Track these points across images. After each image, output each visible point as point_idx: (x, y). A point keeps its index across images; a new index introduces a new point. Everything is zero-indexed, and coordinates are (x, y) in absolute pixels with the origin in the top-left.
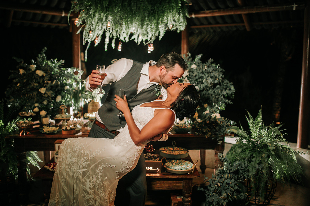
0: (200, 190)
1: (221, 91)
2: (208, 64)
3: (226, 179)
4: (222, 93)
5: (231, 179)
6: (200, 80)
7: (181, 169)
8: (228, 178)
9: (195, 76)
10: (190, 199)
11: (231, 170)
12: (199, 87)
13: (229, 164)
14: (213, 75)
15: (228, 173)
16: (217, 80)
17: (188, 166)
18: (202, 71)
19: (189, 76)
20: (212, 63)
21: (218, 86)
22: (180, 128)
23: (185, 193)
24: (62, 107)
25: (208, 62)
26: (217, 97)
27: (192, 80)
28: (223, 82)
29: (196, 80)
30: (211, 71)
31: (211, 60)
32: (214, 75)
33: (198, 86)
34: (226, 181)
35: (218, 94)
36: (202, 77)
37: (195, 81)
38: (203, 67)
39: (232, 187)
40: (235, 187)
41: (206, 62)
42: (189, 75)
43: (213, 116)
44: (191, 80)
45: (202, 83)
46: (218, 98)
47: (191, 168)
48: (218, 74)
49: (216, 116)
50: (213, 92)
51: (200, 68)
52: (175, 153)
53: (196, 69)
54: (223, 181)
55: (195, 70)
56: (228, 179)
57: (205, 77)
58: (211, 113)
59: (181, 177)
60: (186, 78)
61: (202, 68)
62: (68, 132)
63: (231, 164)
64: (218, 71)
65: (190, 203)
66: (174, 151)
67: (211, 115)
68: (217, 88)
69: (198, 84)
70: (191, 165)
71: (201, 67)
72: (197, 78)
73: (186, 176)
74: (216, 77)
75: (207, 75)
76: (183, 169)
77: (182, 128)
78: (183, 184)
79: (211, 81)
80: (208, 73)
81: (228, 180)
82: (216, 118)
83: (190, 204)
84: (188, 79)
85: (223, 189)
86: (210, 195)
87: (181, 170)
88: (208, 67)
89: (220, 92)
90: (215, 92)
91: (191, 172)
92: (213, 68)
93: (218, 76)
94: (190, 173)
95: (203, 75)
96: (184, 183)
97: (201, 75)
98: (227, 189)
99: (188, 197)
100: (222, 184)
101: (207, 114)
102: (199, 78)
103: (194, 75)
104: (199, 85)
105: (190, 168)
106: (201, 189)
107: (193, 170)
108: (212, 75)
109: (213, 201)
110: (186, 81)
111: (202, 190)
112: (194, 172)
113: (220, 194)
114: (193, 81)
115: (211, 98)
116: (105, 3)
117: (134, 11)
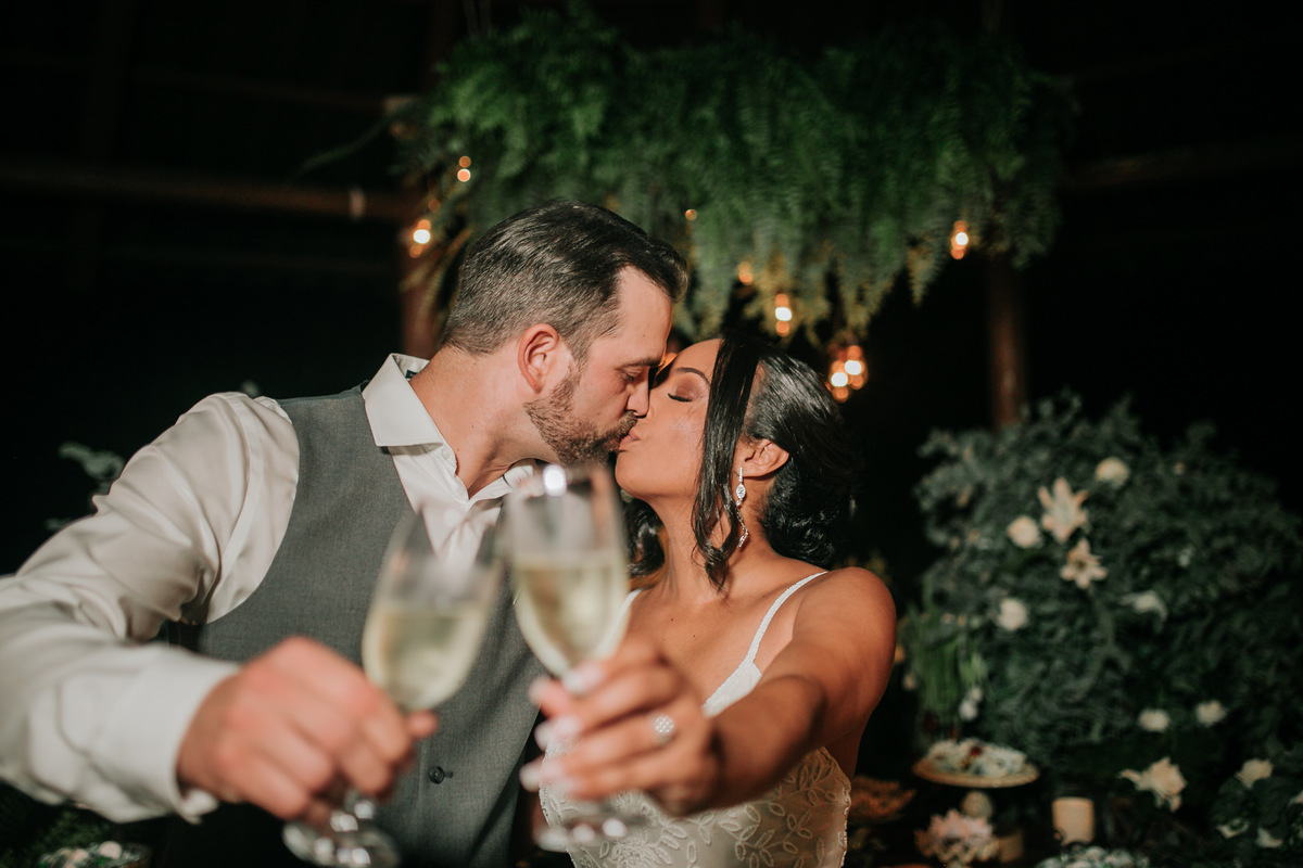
2: (1188, 454)
6: (1163, 555)
9: (1134, 531)
12: (1162, 598)
29: (1142, 554)
33: (1153, 590)
37: (1135, 564)
45: (1178, 573)
53: (1128, 486)
55: (1119, 489)
60: (1083, 546)
69: (1154, 577)
72: (1144, 538)
97: (1165, 522)
102: (1157, 544)
103: (1125, 525)
104: (1163, 587)
110: (1081, 566)
115: (1247, 666)
116: (584, 120)
117: (763, 151)
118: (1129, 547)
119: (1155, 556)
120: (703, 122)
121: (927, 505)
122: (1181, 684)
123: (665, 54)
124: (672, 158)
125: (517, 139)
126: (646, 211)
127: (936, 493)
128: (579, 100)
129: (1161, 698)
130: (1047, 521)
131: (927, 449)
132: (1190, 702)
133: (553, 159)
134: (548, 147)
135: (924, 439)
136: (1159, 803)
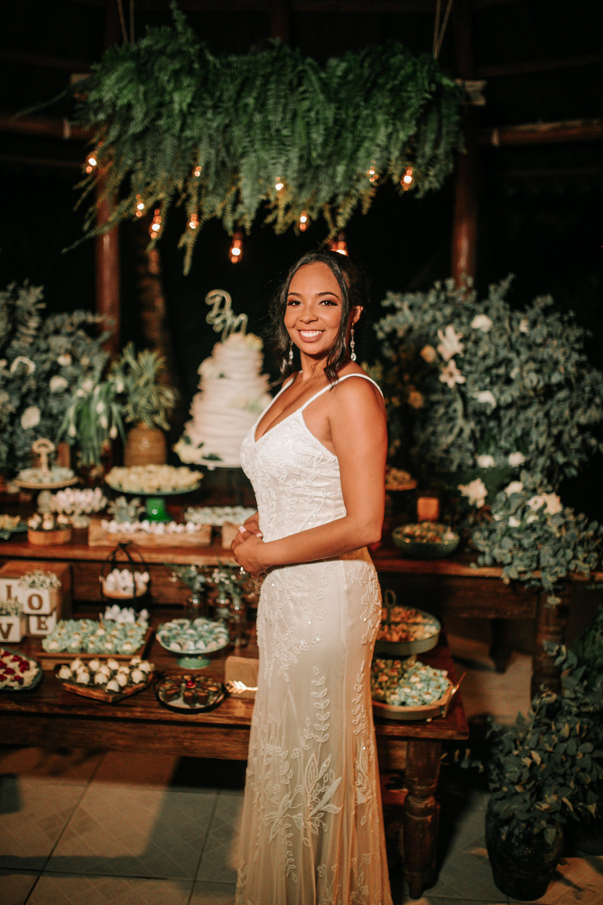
0: (470, 767)
1: (573, 410)
2: (532, 314)
3: (563, 740)
4: (576, 419)
5: (583, 741)
6: (502, 371)
7: (403, 704)
8: (573, 734)
9: (484, 357)
10: (430, 802)
11: (586, 704)
12: (494, 395)
13: (581, 681)
14: (546, 356)
15: (574, 713)
16: (560, 374)
17: (430, 690)
18: (510, 339)
19: (462, 356)
20: (547, 311)
21: (562, 395)
22: (418, 540)
23: (414, 782)
24: (40, 446)
25: (532, 306)
26: (555, 431)
27: (473, 368)
28: (580, 378)
29: (488, 370)
30: (539, 340)
31: (543, 301)
32: (551, 357)
33: (491, 390)
34: (565, 745)
35: (560, 421)
36: (508, 362)
37: (483, 375)
38: (514, 324)
39: (583, 770)
40: (594, 772)
41: (527, 307)
42: (465, 351)
43: (536, 502)
44: (467, 368)
45: (509, 381)
46: (561, 433)
47: (440, 698)
48: (564, 354)
49: (545, 506)
50: (541, 414)
51: (504, 329)
52: (391, 635)
53: (489, 333)
54: (553, 744)
55: (484, 333)
56: (570, 740)
57: (516, 361)
58: (529, 494)
59: (400, 730)
60: (452, 364)
61: (509, 330)
62: (46, 538)
63: (585, 683)
64: (567, 339)
65: (429, 818)
66: (389, 625)
67: (529, 499)
68: (559, 402)
69: (492, 383)
70: (439, 687)
71: (507, 325)
72: (490, 362)
73: (418, 730)
74: (556, 363)
75: (523, 357)
76: (409, 701)
77: (425, 541)
78: (408, 753)
79: (535, 382)
80: (529, 347)
81: (571, 745)
82: (546, 511)
83: (432, 819)
84: (460, 367)
85: (550, 775)
86: (505, 789)
87: (402, 709)
88: (533, 324)
89: (567, 413)
90: (552, 412)
91: (438, 714)
92: (550, 329)
93: (562, 359)
94: (433, 719)
95: (512, 355)
96: (412, 750)
97: (504, 353)
98: (564, 776)
99: (424, 797)
100: (547, 754)
101: (514, 495)
102: (498, 365)
103: (481, 353)
104: (496, 389)
105: (435, 700)
106: (473, 765)
107: (446, 709)
108: (544, 353)
109: (513, 816)
110: (451, 375)
111: (477, 768)
112: (450, 712)
113: (538, 793)
114: (475, 372)
115: (534, 436)
116: (180, 100)
117: (277, 126)
118: (482, 366)
119: (494, 371)
120: (246, 105)
121: (381, 335)
122: (503, 443)
123: (233, 58)
124: (227, 126)
125: (138, 113)
126: (213, 156)
127: (387, 329)
128: (178, 87)
129: (492, 449)
130: (441, 349)
131: (386, 303)
132: (507, 453)
133: (161, 122)
134: (159, 116)
135: (385, 297)
136: (471, 502)
